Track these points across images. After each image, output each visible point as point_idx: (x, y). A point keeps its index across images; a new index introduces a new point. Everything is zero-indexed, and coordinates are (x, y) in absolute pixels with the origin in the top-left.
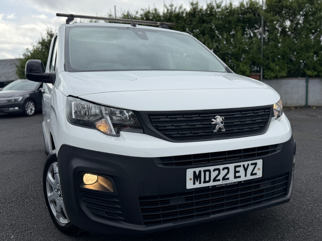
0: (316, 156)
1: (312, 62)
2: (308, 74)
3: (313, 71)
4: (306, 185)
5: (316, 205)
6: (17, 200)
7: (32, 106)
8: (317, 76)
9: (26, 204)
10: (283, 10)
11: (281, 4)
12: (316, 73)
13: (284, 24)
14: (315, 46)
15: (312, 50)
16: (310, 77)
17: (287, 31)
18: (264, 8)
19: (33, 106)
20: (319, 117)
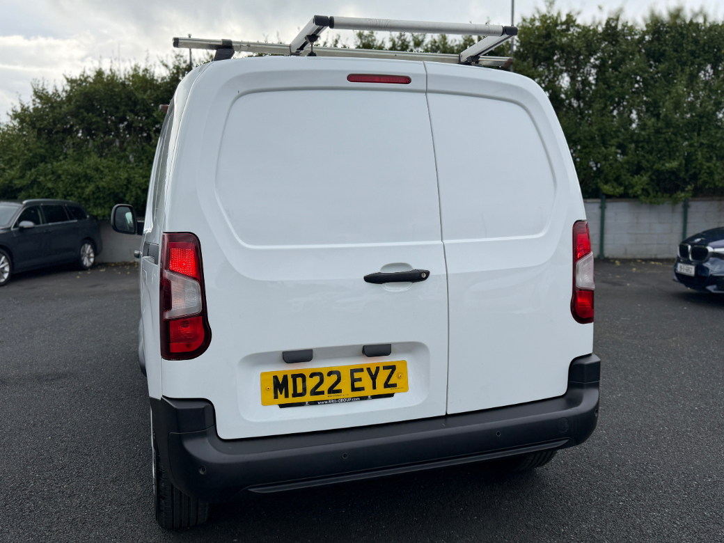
0: (627, 382)
1: (614, 166)
2: (605, 191)
3: (615, 184)
4: (611, 451)
5: (634, 496)
6: (6, 505)
7: (3, 263)
8: (624, 196)
9: (29, 515)
10: (554, 54)
11: (550, 41)
12: (620, 190)
13: (557, 83)
14: (621, 132)
15: (614, 141)
16: (609, 197)
17: (562, 98)
18: (515, 48)
19: (6, 263)
20: (628, 285)
